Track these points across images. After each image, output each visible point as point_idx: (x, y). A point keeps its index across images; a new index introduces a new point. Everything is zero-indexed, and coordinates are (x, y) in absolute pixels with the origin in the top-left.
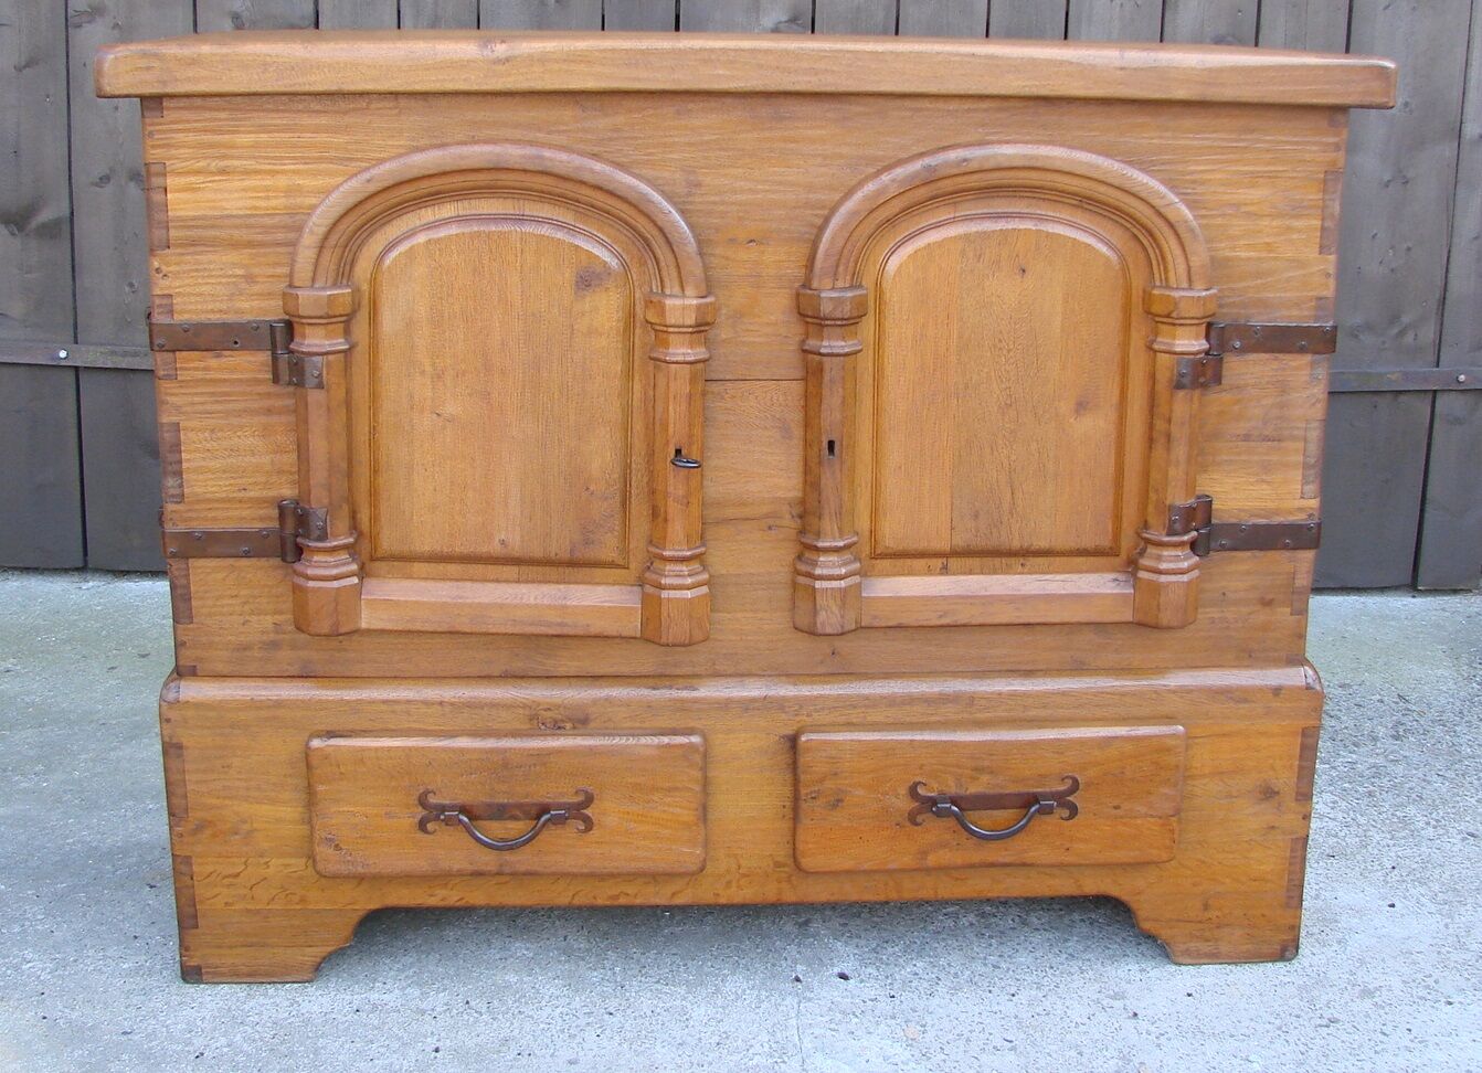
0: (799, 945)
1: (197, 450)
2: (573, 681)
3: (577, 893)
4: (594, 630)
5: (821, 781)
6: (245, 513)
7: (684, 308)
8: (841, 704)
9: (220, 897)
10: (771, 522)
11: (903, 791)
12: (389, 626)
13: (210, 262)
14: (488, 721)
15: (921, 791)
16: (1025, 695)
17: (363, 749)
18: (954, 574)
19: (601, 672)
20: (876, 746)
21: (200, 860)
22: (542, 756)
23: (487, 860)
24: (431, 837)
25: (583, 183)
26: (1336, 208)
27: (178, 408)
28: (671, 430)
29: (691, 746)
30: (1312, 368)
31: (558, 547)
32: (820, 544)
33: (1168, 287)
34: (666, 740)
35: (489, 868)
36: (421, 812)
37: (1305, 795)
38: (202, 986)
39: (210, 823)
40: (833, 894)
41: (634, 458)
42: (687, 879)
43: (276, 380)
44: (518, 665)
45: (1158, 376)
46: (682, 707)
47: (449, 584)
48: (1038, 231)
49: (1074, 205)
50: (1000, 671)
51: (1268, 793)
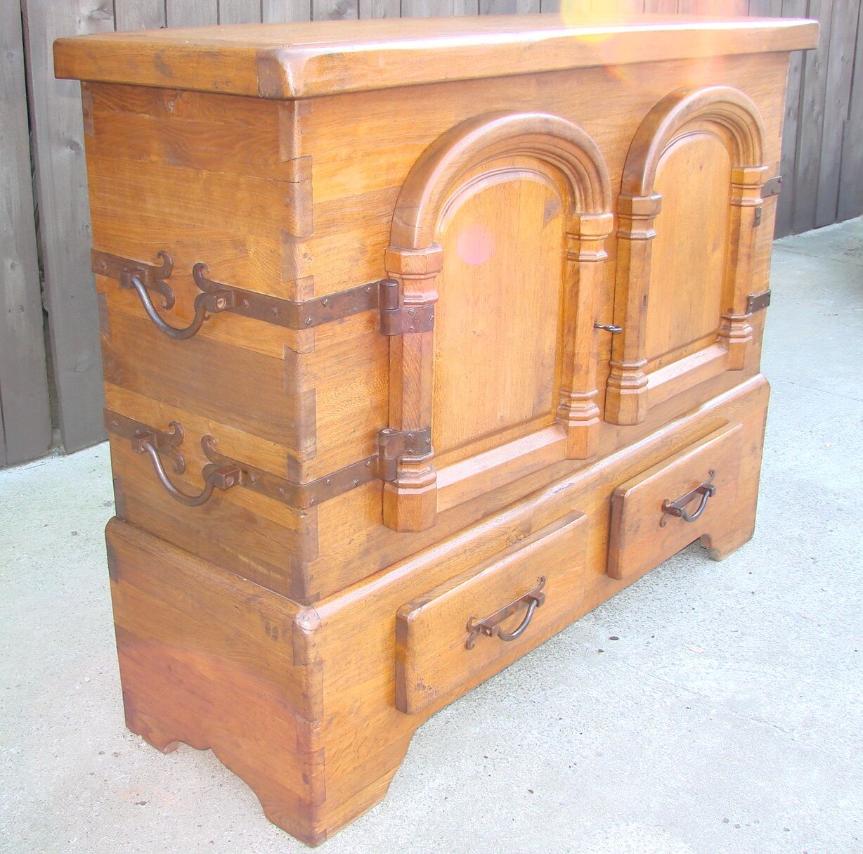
1: (327, 408)
4: (546, 462)
5: (633, 517)
6: (354, 451)
8: (628, 466)
9: (340, 767)
11: (660, 508)
12: (450, 505)
13: (338, 241)
15: (666, 505)
17: (441, 606)
18: (665, 366)
19: (528, 492)
21: (328, 747)
24: (472, 650)
26: (784, 109)
27: (315, 377)
28: (593, 309)
30: (773, 203)
31: (527, 410)
32: (637, 365)
33: (749, 167)
34: (575, 523)
36: (467, 636)
37: (762, 446)
38: (327, 841)
43: (386, 330)
44: (490, 506)
45: (742, 221)
51: (754, 449)
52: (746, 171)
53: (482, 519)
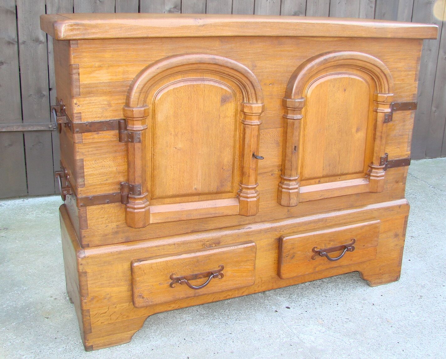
0: (268, 300)
1: (90, 168)
2: (214, 230)
3: (215, 298)
4: (225, 214)
5: (289, 251)
6: (107, 188)
7: (258, 107)
8: (292, 227)
9: (100, 321)
10: (272, 173)
11: (311, 250)
12: (160, 221)
13: (95, 100)
14: (189, 248)
15: (315, 250)
16: (339, 216)
17: (152, 264)
18: (322, 183)
19: (222, 226)
20: (304, 238)
21: (92, 310)
22: (208, 257)
23: (191, 292)
24: (174, 289)
25: (228, 67)
26: (419, 68)
27: (83, 154)
28: (252, 147)
29: (253, 246)
30: (411, 114)
31: (213, 188)
32: (291, 179)
33: (381, 93)
34: (246, 245)
35: (191, 295)
36: (171, 281)
37: (404, 235)
38: (93, 351)
39: (96, 297)
40: (287, 284)
41: (236, 157)
42: (247, 287)
43: (120, 140)
44: (196, 228)
45: (378, 120)
46: (248, 234)
47: (177, 204)
48: (349, 78)
49: (359, 70)
50: (332, 210)
51: (396, 235)
52: (379, 95)
53: (191, 232)
